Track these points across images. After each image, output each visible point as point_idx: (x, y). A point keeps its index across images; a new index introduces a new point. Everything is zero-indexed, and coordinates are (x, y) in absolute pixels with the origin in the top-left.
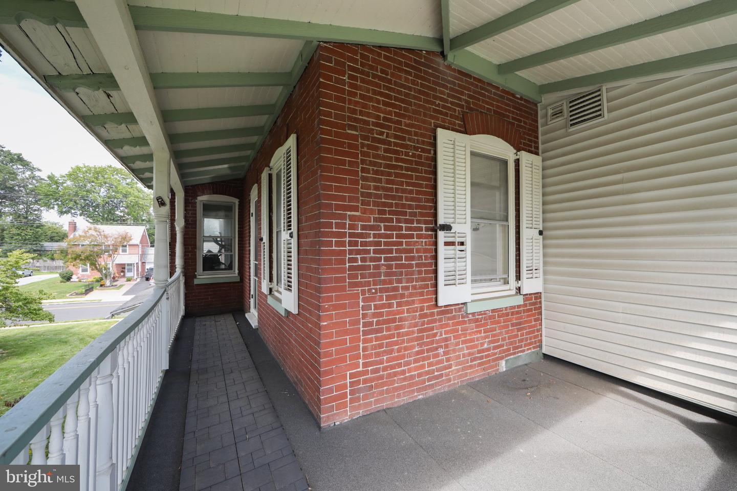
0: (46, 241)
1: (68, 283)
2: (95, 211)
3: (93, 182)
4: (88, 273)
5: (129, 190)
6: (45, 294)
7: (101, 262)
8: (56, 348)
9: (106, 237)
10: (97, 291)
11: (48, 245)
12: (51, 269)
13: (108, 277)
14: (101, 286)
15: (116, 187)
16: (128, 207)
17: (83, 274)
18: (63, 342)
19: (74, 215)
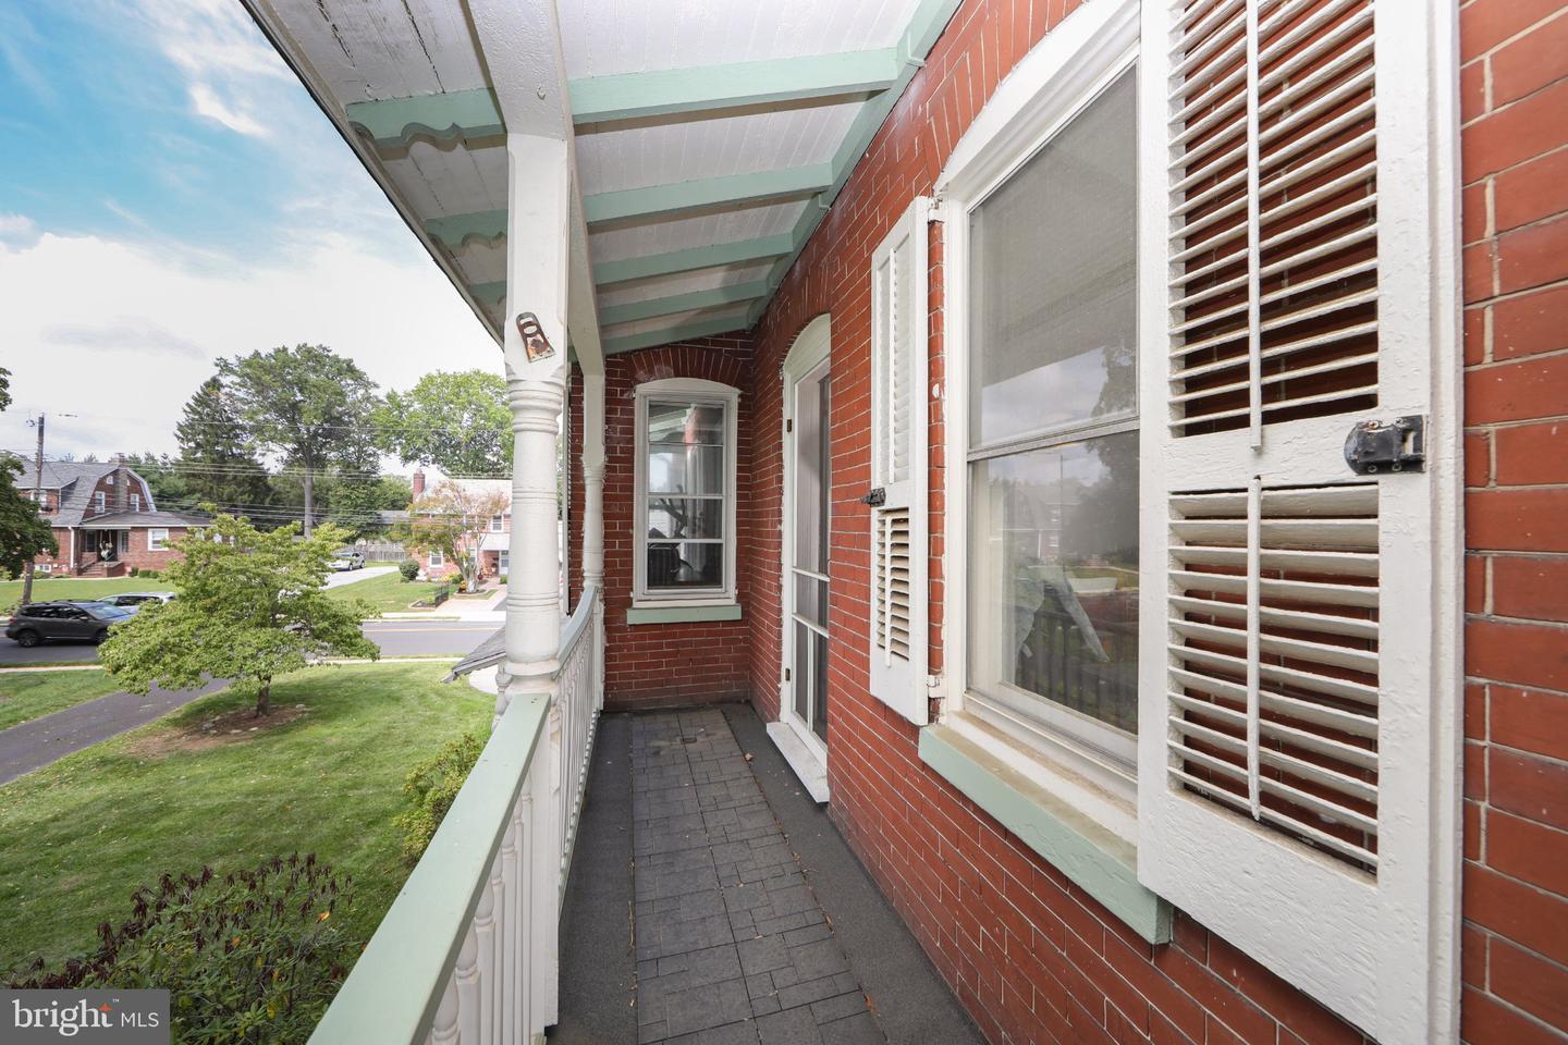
0: (386, 508)
1: (411, 582)
2: (454, 454)
3: (452, 402)
4: (441, 566)
5: (507, 414)
6: (365, 607)
7: (463, 545)
8: (381, 710)
9: (468, 500)
10: (453, 600)
11: (389, 515)
12: (390, 557)
13: (471, 575)
14: (461, 590)
15: (486, 410)
16: (504, 445)
17: (435, 569)
18: (393, 699)
19: (424, 462)
